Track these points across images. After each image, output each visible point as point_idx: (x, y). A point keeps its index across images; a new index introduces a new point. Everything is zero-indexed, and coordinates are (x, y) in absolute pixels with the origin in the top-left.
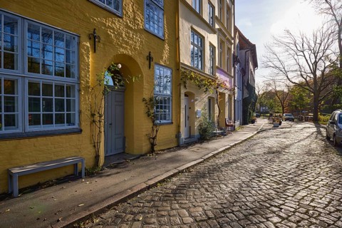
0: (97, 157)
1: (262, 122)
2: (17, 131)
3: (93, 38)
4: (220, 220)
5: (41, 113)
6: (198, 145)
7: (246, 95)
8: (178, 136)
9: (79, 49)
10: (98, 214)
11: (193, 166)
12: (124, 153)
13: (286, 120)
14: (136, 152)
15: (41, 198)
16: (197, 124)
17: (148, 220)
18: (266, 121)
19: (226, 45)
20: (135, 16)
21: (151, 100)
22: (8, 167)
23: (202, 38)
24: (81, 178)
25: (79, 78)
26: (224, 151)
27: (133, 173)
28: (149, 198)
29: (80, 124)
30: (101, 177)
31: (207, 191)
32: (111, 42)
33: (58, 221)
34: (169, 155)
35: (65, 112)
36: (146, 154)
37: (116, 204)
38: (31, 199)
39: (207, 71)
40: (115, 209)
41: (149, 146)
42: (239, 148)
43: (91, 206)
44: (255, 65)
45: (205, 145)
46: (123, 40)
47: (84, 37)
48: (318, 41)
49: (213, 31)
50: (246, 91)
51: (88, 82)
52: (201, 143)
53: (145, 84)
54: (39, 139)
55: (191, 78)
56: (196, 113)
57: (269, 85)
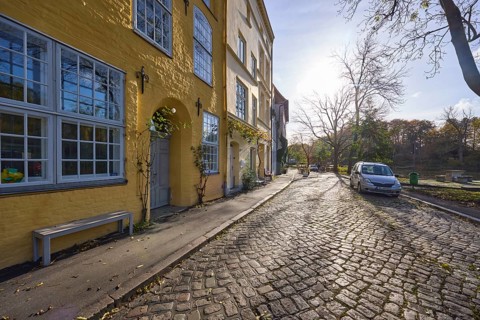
0: (144, 211)
1: (293, 172)
2: (46, 182)
3: (141, 77)
4: (293, 267)
5: (79, 160)
6: (243, 195)
7: (280, 147)
8: (224, 186)
9: (124, 88)
10: (162, 275)
11: (245, 216)
12: (169, 205)
13: (312, 170)
14: (184, 204)
15: (84, 263)
16: (241, 174)
17: (220, 275)
18: (296, 171)
19: (266, 98)
20: (184, 59)
21: (199, 148)
22: (33, 228)
23: (245, 90)
24: (129, 235)
25: (125, 121)
26: (269, 200)
27: (187, 226)
28: (213, 252)
29: (125, 174)
30: (152, 233)
31: (268, 239)
32: (160, 84)
33: (117, 288)
34: (218, 206)
35: (108, 160)
36: (193, 206)
37: (179, 261)
38: (69, 265)
39: (250, 122)
40: (179, 267)
41: (197, 197)
42: (281, 197)
43: (152, 266)
44: (287, 120)
45: (249, 195)
46: (172, 82)
47: (130, 74)
48: (339, 101)
49: (255, 83)
50: (280, 143)
51: (134, 126)
52: (246, 193)
53: (194, 133)
54: (76, 191)
55: (237, 128)
56: (240, 163)
57: (296, 138)
